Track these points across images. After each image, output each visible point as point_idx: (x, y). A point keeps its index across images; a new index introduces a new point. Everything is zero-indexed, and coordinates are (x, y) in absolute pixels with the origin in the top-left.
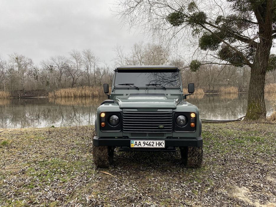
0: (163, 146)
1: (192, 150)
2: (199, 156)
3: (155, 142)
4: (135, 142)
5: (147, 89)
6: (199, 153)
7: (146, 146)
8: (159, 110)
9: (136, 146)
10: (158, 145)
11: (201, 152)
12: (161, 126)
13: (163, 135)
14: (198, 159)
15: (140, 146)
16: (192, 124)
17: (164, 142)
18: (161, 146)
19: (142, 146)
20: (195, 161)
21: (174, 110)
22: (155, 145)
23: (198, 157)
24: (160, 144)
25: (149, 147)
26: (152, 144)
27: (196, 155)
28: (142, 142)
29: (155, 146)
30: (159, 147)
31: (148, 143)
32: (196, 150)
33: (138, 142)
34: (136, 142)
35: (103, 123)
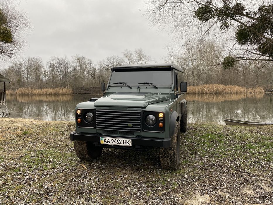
0: (130, 144)
1: (164, 151)
2: (171, 157)
3: (122, 140)
4: (104, 138)
5: (139, 88)
6: (170, 155)
7: (114, 144)
8: (128, 109)
9: (105, 143)
10: (125, 143)
11: (173, 154)
12: (130, 125)
13: (132, 133)
14: (171, 161)
15: (108, 143)
16: (161, 124)
17: (130, 140)
18: (128, 145)
19: (111, 143)
20: (168, 162)
21: (143, 110)
22: (122, 142)
23: (169, 159)
24: (127, 142)
25: (117, 144)
26: (119, 142)
27: (168, 157)
28: (110, 139)
29: (122, 144)
30: (126, 145)
31: (116, 141)
32: (167, 152)
33: (107, 139)
34: (105, 139)
35: (79, 120)
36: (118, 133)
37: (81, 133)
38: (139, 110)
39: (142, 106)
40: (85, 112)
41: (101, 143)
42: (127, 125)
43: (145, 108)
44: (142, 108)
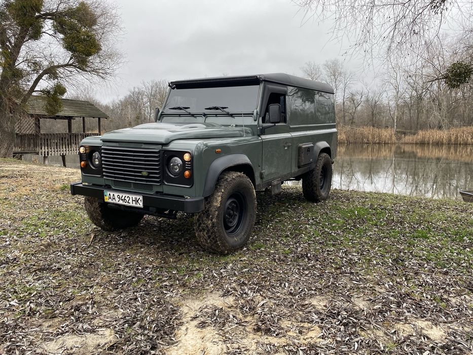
0: (140, 204)
1: (198, 220)
2: (208, 231)
3: (130, 196)
4: (108, 193)
6: (207, 226)
7: (121, 202)
9: (110, 201)
10: (134, 202)
11: (211, 225)
12: (145, 173)
14: (209, 237)
15: (114, 201)
16: (187, 173)
17: (141, 198)
18: (138, 205)
19: (117, 201)
20: (205, 239)
21: (164, 148)
22: (130, 201)
23: (207, 233)
24: (137, 201)
25: (124, 203)
26: (127, 199)
27: (204, 230)
28: (116, 195)
29: (131, 204)
30: (136, 205)
31: (123, 198)
32: (203, 221)
33: (112, 194)
34: (110, 194)
35: (83, 163)
36: (132, 185)
37: (94, 185)
38: (157, 149)
39: (163, 141)
40: (92, 150)
41: (106, 200)
42: (140, 172)
43: (167, 144)
44: (163, 145)
